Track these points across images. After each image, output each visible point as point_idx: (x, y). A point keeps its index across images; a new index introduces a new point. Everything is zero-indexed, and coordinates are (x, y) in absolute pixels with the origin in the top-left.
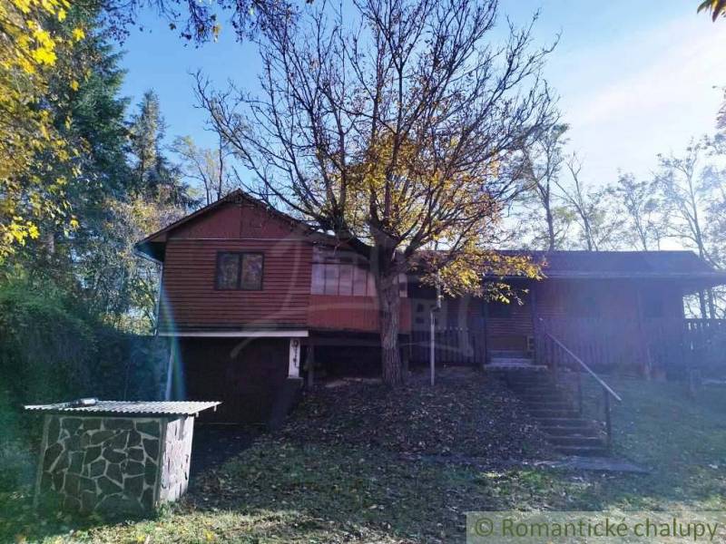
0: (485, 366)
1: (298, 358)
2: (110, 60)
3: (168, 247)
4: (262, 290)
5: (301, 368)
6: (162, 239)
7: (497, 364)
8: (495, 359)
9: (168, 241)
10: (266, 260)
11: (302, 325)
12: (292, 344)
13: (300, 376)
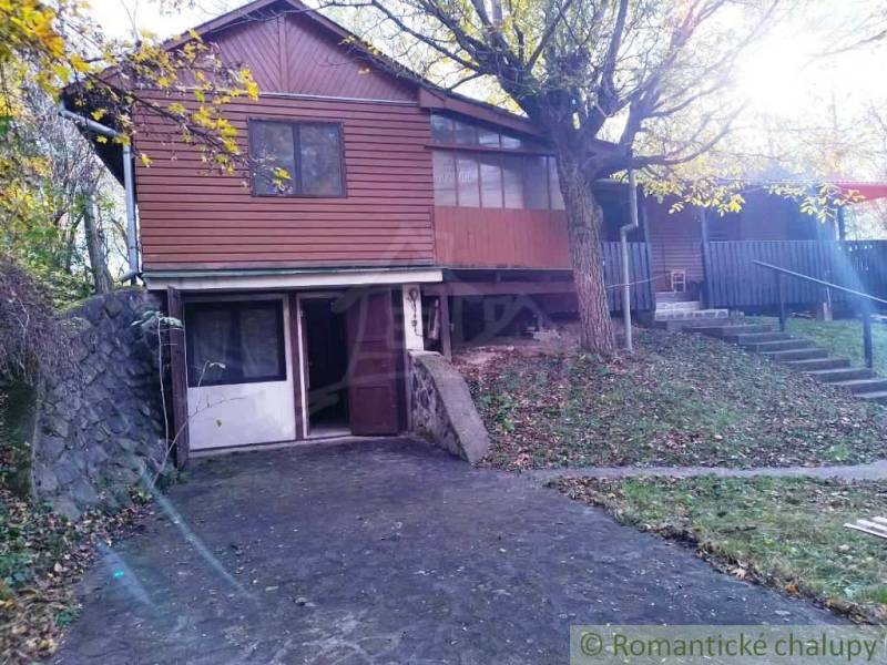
1: (420, 319)
4: (347, 197)
5: (426, 336)
11: (425, 261)
12: (405, 297)
13: (426, 349)
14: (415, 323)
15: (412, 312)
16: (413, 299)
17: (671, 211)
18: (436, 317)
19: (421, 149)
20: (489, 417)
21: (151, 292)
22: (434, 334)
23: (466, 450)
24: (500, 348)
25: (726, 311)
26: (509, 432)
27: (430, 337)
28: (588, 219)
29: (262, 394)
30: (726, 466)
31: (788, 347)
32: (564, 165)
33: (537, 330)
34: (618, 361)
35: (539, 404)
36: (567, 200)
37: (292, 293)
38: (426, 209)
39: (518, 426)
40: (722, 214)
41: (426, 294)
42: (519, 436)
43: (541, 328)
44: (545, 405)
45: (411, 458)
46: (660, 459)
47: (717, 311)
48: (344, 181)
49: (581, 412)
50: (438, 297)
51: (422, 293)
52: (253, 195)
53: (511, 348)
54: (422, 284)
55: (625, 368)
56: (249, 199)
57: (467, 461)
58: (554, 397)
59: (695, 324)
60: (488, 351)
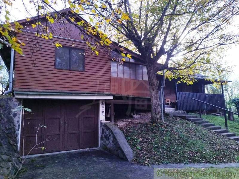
4: (85, 72)
12: (101, 104)
13: (106, 120)
14: (103, 112)
15: (102, 108)
16: (103, 104)
17: (177, 83)
18: (110, 110)
19: (108, 59)
20: (131, 145)
21: (16, 98)
22: (109, 116)
23: (127, 157)
24: (126, 120)
25: (183, 111)
26: (139, 150)
27: (107, 116)
28: (155, 84)
30: (210, 163)
31: (204, 122)
32: (149, 68)
33: (134, 115)
34: (165, 126)
35: (145, 140)
36: (149, 78)
38: (109, 77)
39: (141, 148)
40: (188, 85)
41: (107, 103)
42: (143, 152)
43: (135, 114)
44: (147, 140)
45: (107, 159)
46: (190, 161)
47: (181, 111)
48: (84, 67)
49: (159, 143)
50: (111, 104)
51: (106, 103)
52: (55, 68)
53: (130, 121)
54: (106, 100)
55: (167, 128)
56: (53, 69)
57: (128, 161)
58: (149, 138)
59: (176, 115)
60: (123, 121)
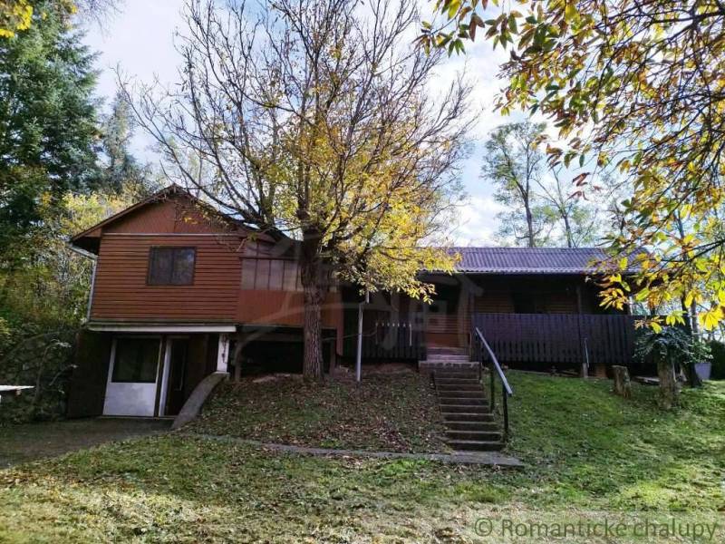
0: (420, 362)
1: (227, 353)
2: (84, 61)
3: (102, 242)
4: (193, 285)
5: (229, 364)
6: (97, 234)
7: (433, 361)
8: (431, 356)
9: (103, 236)
10: (198, 255)
11: (230, 320)
12: (221, 339)
13: (228, 371)
14: (223, 355)
15: (223, 350)
16: (224, 341)
19: (236, 259)
29: (141, 389)
37: (165, 335)
38: (235, 291)
52: (146, 284)
56: (144, 286)
